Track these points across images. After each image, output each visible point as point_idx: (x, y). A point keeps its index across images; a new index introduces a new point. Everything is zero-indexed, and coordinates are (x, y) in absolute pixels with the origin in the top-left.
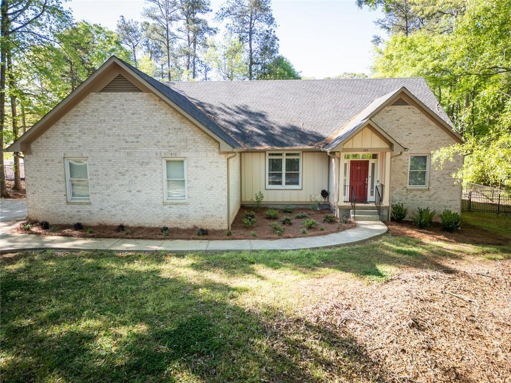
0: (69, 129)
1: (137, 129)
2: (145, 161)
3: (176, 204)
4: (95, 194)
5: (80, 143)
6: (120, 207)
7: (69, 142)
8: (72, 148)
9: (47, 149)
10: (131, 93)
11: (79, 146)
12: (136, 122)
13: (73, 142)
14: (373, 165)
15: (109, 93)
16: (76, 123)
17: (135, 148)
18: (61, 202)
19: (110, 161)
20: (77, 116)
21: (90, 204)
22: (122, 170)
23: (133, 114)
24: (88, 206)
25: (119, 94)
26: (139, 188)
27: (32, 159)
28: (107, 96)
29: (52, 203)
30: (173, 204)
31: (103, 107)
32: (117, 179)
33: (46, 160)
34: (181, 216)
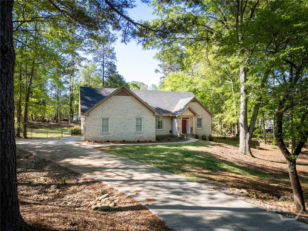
0: (104, 107)
1: (127, 108)
2: (130, 118)
3: (139, 133)
4: (112, 130)
5: (107, 112)
6: (120, 135)
7: (103, 112)
8: (104, 114)
9: (95, 114)
10: (126, 96)
11: (107, 113)
12: (127, 106)
13: (105, 112)
14: (188, 121)
15: (118, 96)
16: (107, 105)
17: (127, 114)
18: (99, 133)
19: (118, 118)
20: (107, 103)
21: (109, 134)
22: (122, 122)
23: (126, 103)
24: (109, 135)
25: (122, 96)
26: (127, 128)
27: (89, 118)
28: (118, 97)
29: (95, 134)
30: (138, 133)
31: (116, 100)
32: (120, 125)
33: (94, 119)
34: (141, 137)
